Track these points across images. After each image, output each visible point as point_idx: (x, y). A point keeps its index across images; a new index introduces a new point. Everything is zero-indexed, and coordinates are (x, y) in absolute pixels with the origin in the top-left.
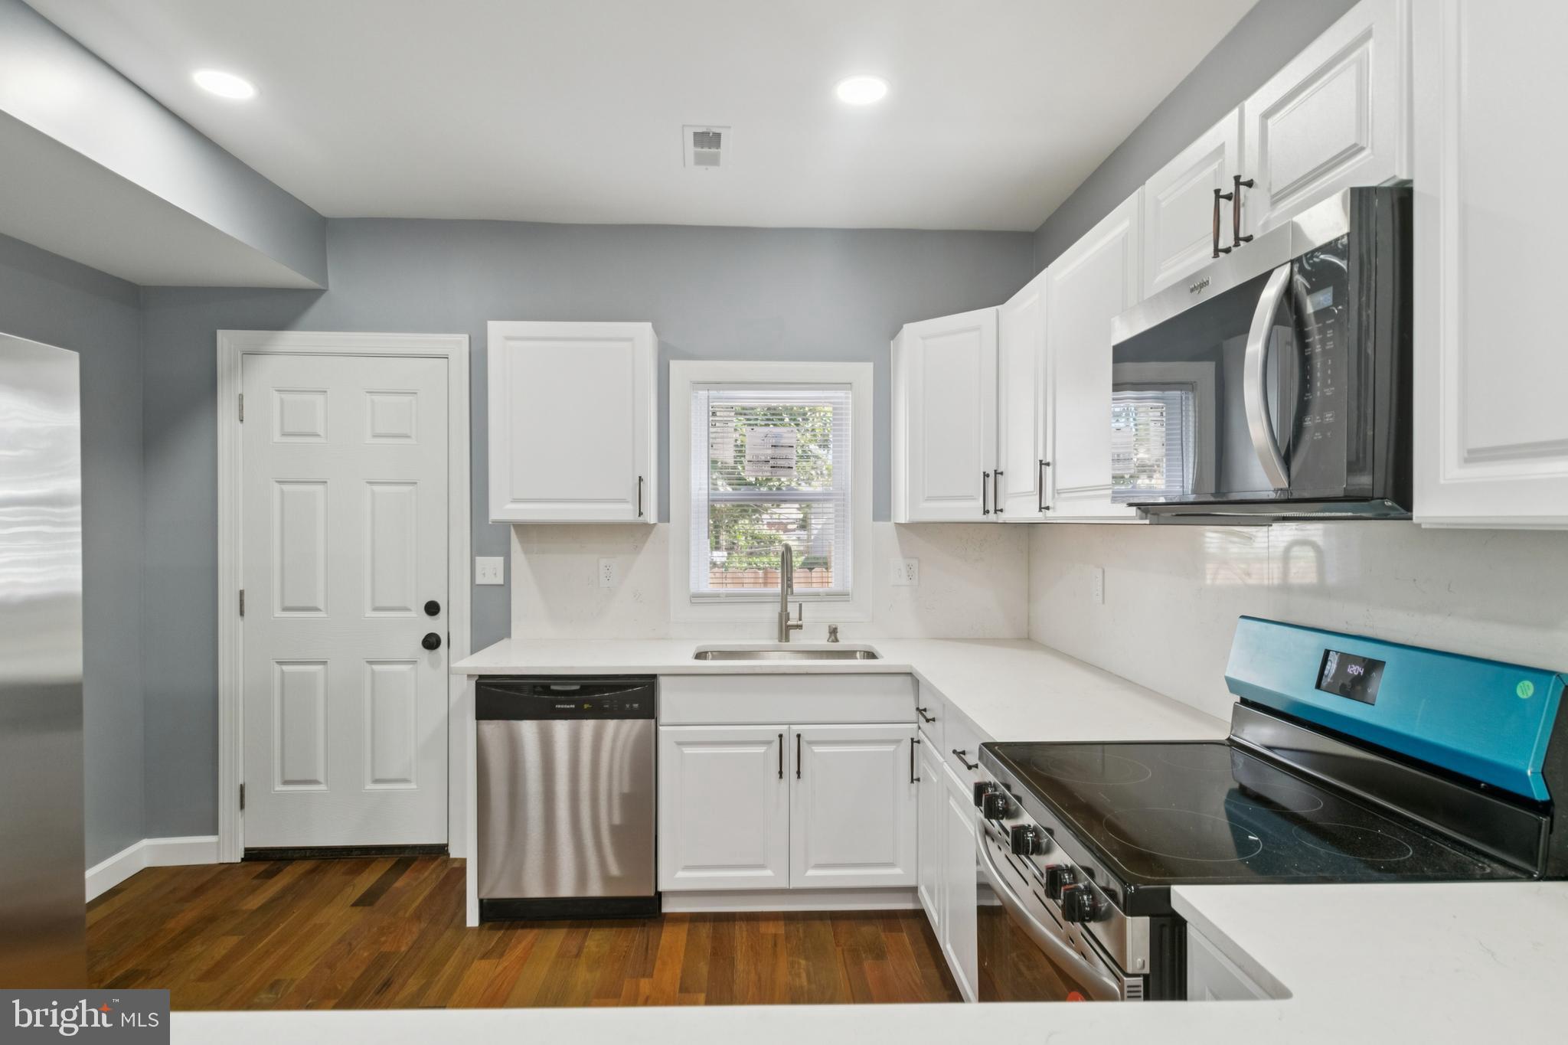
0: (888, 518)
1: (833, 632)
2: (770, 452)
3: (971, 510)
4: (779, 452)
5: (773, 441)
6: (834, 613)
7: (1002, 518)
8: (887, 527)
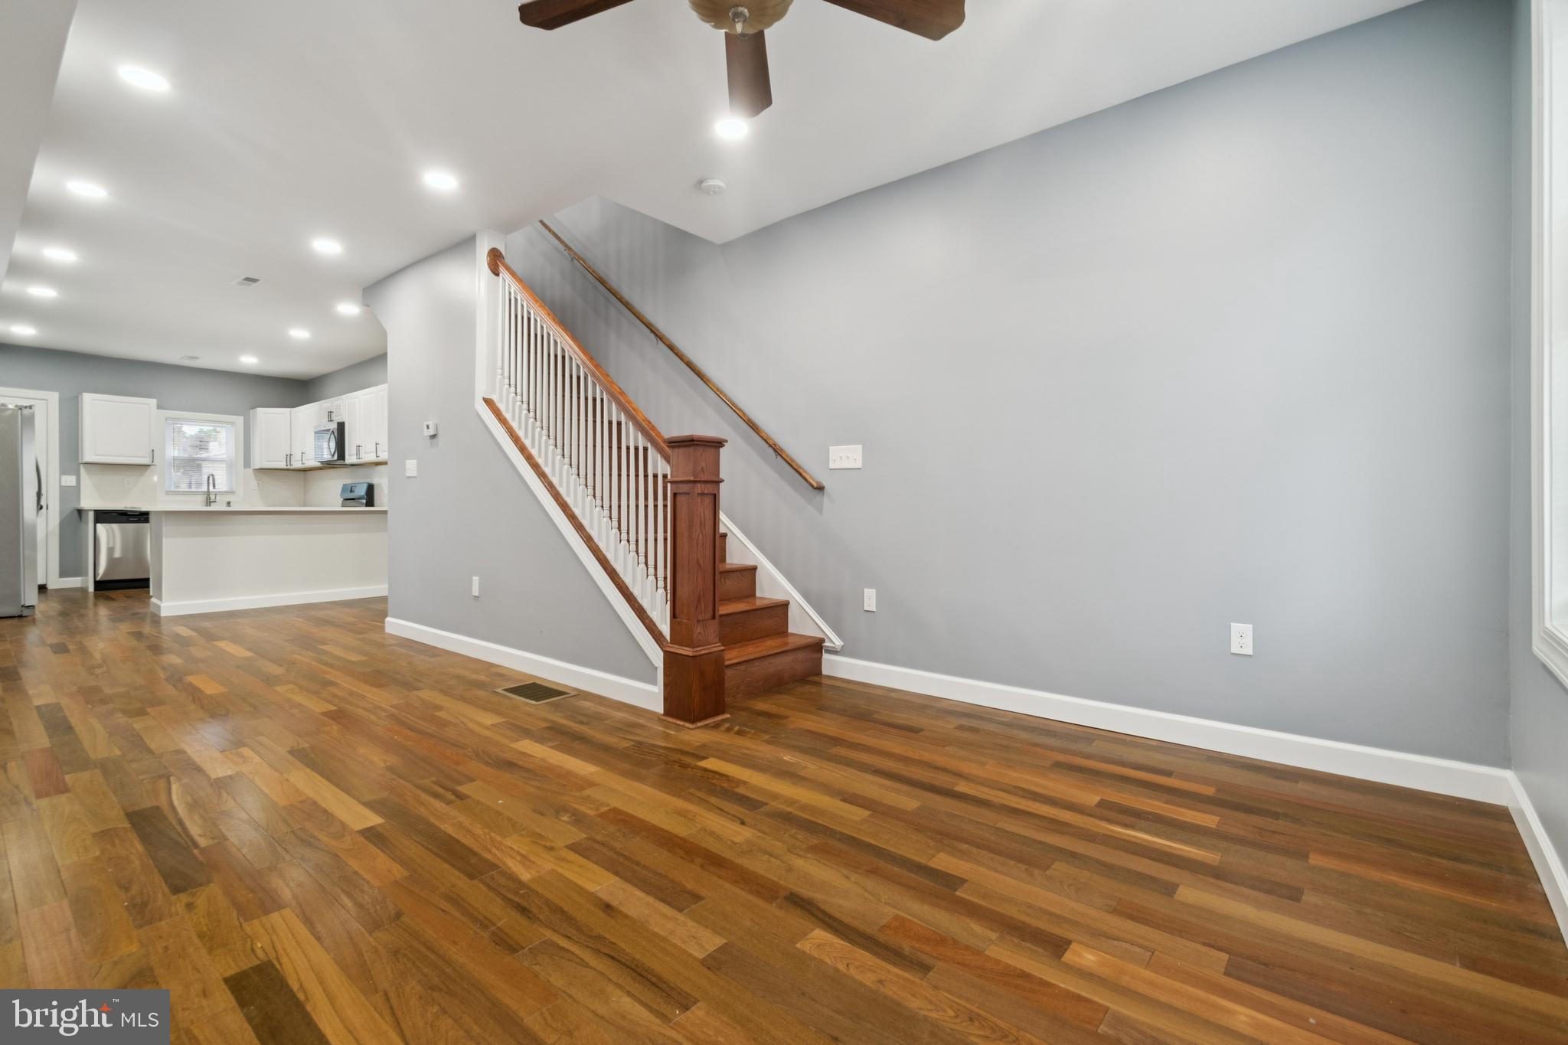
0: (250, 467)
1: (229, 504)
2: (199, 443)
3: (283, 465)
4: (203, 443)
5: (200, 439)
6: (229, 498)
7: (292, 467)
8: (250, 471)
